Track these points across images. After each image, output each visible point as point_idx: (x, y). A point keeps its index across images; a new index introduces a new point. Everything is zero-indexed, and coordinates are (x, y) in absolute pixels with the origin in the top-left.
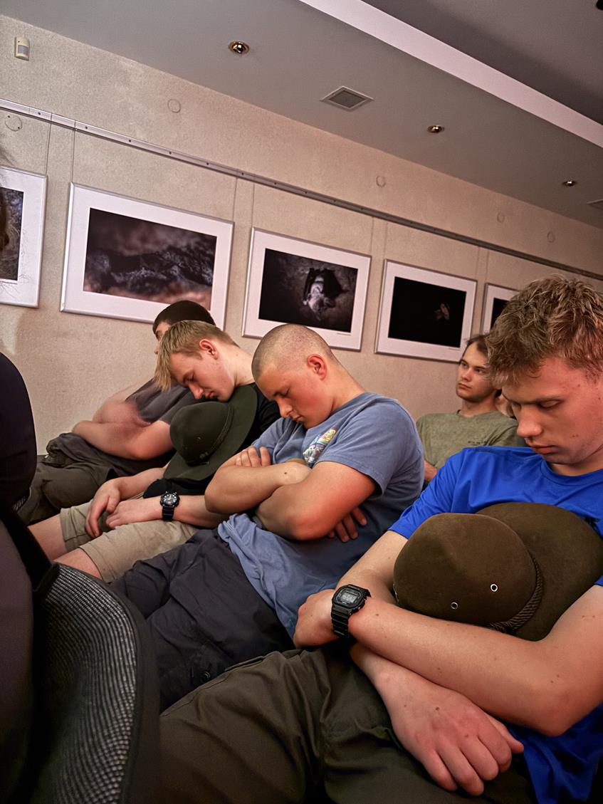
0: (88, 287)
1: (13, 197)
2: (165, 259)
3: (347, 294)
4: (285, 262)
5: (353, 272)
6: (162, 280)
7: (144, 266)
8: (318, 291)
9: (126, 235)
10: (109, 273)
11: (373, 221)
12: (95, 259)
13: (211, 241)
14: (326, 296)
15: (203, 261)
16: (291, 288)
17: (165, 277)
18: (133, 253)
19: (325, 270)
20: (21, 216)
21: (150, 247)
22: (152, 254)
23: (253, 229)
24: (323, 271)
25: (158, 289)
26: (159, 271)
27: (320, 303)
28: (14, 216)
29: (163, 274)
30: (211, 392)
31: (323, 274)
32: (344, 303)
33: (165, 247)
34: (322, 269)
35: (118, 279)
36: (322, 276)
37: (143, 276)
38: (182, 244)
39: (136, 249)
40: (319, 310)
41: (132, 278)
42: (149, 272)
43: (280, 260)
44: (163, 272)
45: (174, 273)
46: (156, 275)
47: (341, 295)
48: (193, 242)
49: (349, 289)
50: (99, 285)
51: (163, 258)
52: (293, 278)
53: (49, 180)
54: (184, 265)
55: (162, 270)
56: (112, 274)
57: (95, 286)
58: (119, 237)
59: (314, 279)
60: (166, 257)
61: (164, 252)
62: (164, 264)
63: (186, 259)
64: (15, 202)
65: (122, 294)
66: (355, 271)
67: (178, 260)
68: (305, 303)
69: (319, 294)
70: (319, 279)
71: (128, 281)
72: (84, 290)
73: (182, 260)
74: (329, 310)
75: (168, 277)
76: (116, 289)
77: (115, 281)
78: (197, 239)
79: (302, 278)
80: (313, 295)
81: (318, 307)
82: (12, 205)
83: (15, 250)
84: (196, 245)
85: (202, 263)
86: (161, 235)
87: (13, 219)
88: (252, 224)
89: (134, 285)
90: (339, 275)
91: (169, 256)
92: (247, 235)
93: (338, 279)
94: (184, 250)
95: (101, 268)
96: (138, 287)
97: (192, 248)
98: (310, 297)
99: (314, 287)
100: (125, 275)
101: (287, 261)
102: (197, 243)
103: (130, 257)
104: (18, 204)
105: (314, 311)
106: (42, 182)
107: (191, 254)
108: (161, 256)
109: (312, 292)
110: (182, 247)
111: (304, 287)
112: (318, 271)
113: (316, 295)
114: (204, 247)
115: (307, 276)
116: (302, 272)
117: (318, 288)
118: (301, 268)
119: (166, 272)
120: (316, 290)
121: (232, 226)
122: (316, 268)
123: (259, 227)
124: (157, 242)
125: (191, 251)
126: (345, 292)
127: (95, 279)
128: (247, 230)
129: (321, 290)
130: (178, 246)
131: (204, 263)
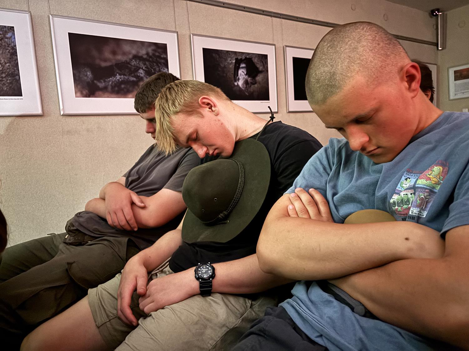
0: (79, 94)
1: (6, 32)
2: (132, 65)
3: (263, 74)
4: (218, 57)
5: (264, 58)
6: (133, 81)
7: (117, 73)
8: (243, 74)
9: (100, 51)
10: (93, 81)
11: (272, 20)
12: (80, 72)
13: (163, 48)
14: (249, 77)
15: (160, 63)
16: (225, 75)
17: (135, 79)
18: (107, 64)
19: (246, 58)
20: (15, 46)
21: (120, 58)
22: (122, 63)
23: (191, 35)
24: (244, 59)
25: (131, 89)
26: (129, 75)
27: (246, 82)
28: (10, 46)
29: (133, 77)
30: (215, 149)
31: (245, 61)
32: (263, 80)
33: (131, 56)
34: (243, 58)
35: (101, 85)
36: (245, 63)
37: (119, 80)
38: (143, 52)
39: (109, 60)
40: (246, 87)
41: (111, 83)
42: (122, 76)
43: (214, 55)
44: (133, 75)
45: (141, 75)
46: (128, 78)
47: (259, 75)
48: (150, 50)
49: (264, 70)
50: (87, 91)
51: (130, 65)
52: (225, 67)
53: (32, 14)
54: (147, 67)
55: (131, 73)
56: (95, 82)
57: (84, 92)
58: (95, 53)
59: (240, 65)
60: (133, 64)
61: (131, 60)
62: (132, 70)
63: (147, 63)
64: (9, 35)
65: (105, 96)
66: (265, 57)
67: (142, 65)
68: (236, 84)
69: (244, 76)
70: (243, 65)
71: (108, 85)
72: (76, 97)
73: (145, 64)
74: (252, 86)
75: (136, 78)
76: (100, 93)
77: (98, 86)
78: (153, 47)
79: (231, 66)
80: (240, 77)
81: (245, 86)
82: (7, 38)
83: (16, 73)
84: (153, 52)
85: (159, 65)
86: (127, 48)
87: (9, 48)
88: (190, 32)
89: (113, 87)
90: (255, 60)
91: (135, 62)
92: (188, 40)
93: (256, 64)
94: (145, 57)
95: (86, 78)
96: (116, 89)
97: (151, 54)
98: (239, 79)
99: (240, 72)
100: (105, 81)
101: (219, 55)
102: (153, 50)
103: (106, 68)
104: (11, 37)
105: (243, 88)
106: (27, 16)
107: (151, 59)
108: (129, 63)
109: (239, 74)
110: (143, 55)
111: (233, 72)
112: (241, 59)
113: (243, 77)
114: (159, 53)
115: (234, 64)
116: (230, 62)
117: (243, 72)
118: (229, 59)
119: (134, 75)
120: (242, 73)
121: (176, 34)
122: (239, 58)
123: (195, 33)
124: (124, 54)
125: (150, 57)
126: (261, 72)
127: (83, 88)
128: (187, 37)
129: (245, 73)
130: (140, 55)
131: (161, 65)
